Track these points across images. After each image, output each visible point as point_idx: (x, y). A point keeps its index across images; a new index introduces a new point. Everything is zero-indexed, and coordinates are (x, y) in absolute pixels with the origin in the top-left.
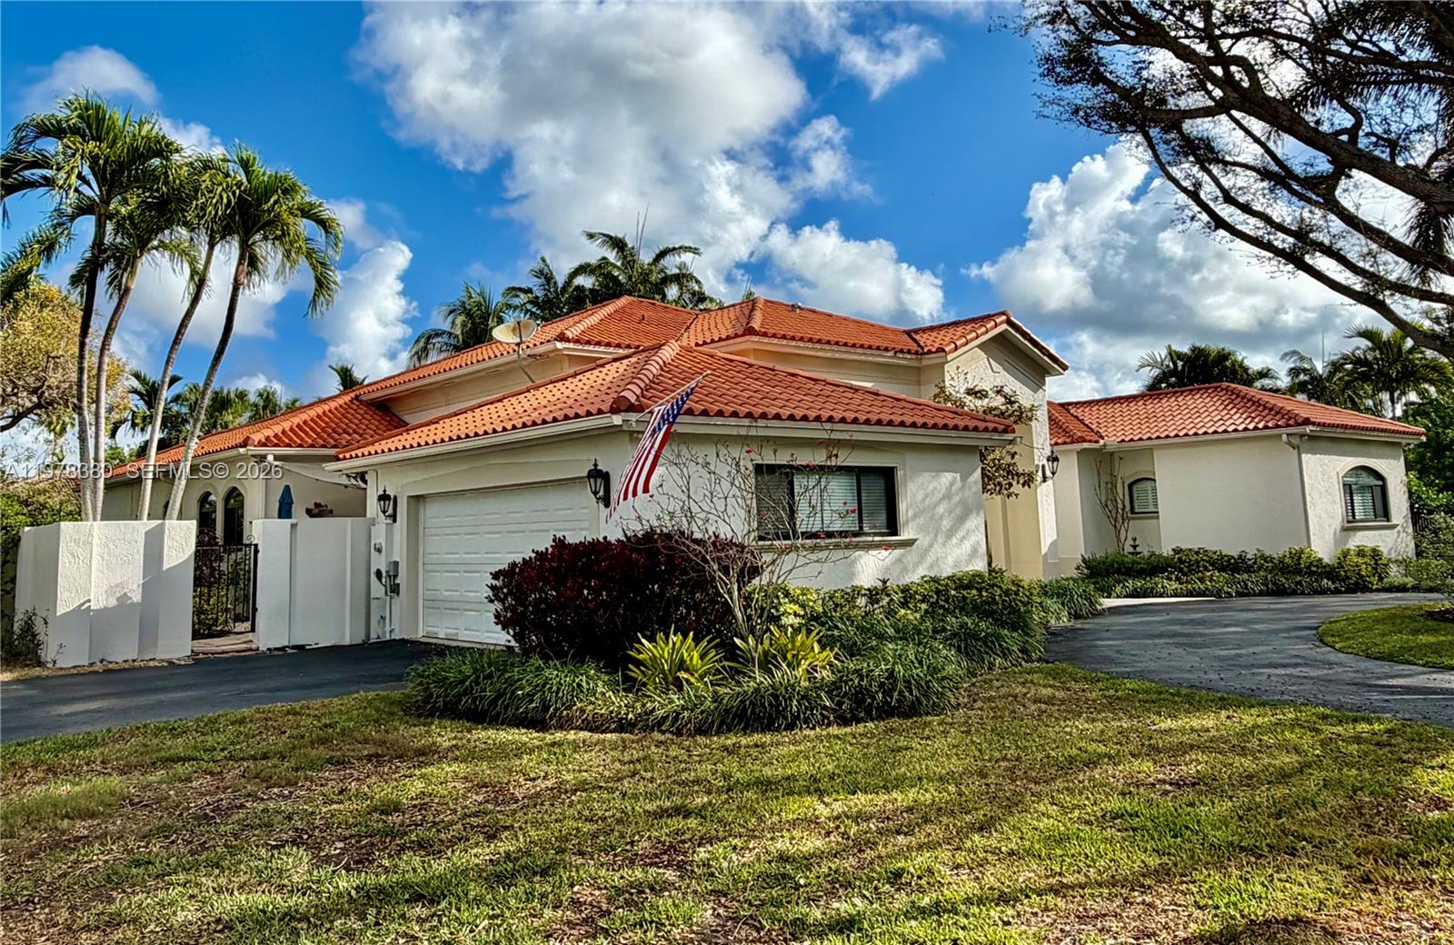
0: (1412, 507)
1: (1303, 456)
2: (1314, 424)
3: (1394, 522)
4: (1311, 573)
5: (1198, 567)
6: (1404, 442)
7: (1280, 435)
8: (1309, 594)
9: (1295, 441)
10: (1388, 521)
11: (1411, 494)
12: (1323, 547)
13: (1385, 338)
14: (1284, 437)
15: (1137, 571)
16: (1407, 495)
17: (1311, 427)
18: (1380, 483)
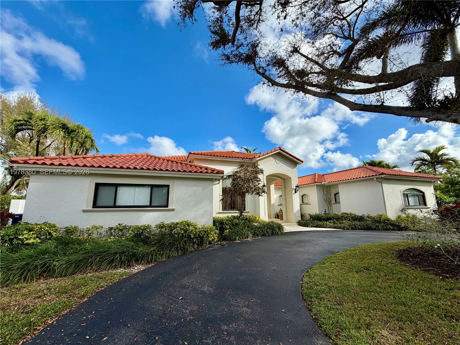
0: (437, 202)
1: (383, 185)
2: (386, 174)
3: (428, 206)
4: (384, 223)
5: (347, 219)
6: (433, 181)
7: (374, 178)
8: (381, 230)
9: (380, 180)
10: (426, 206)
11: (437, 198)
12: (392, 215)
13: (431, 152)
14: (375, 179)
15: (322, 219)
16: (435, 198)
17: (384, 175)
18: (422, 194)
